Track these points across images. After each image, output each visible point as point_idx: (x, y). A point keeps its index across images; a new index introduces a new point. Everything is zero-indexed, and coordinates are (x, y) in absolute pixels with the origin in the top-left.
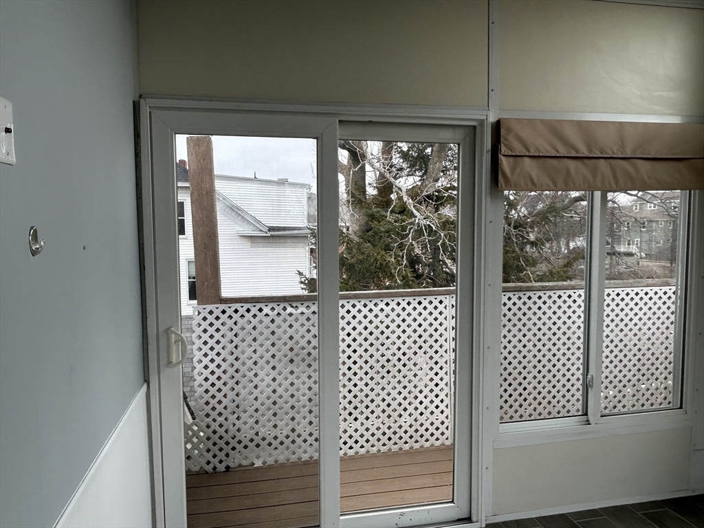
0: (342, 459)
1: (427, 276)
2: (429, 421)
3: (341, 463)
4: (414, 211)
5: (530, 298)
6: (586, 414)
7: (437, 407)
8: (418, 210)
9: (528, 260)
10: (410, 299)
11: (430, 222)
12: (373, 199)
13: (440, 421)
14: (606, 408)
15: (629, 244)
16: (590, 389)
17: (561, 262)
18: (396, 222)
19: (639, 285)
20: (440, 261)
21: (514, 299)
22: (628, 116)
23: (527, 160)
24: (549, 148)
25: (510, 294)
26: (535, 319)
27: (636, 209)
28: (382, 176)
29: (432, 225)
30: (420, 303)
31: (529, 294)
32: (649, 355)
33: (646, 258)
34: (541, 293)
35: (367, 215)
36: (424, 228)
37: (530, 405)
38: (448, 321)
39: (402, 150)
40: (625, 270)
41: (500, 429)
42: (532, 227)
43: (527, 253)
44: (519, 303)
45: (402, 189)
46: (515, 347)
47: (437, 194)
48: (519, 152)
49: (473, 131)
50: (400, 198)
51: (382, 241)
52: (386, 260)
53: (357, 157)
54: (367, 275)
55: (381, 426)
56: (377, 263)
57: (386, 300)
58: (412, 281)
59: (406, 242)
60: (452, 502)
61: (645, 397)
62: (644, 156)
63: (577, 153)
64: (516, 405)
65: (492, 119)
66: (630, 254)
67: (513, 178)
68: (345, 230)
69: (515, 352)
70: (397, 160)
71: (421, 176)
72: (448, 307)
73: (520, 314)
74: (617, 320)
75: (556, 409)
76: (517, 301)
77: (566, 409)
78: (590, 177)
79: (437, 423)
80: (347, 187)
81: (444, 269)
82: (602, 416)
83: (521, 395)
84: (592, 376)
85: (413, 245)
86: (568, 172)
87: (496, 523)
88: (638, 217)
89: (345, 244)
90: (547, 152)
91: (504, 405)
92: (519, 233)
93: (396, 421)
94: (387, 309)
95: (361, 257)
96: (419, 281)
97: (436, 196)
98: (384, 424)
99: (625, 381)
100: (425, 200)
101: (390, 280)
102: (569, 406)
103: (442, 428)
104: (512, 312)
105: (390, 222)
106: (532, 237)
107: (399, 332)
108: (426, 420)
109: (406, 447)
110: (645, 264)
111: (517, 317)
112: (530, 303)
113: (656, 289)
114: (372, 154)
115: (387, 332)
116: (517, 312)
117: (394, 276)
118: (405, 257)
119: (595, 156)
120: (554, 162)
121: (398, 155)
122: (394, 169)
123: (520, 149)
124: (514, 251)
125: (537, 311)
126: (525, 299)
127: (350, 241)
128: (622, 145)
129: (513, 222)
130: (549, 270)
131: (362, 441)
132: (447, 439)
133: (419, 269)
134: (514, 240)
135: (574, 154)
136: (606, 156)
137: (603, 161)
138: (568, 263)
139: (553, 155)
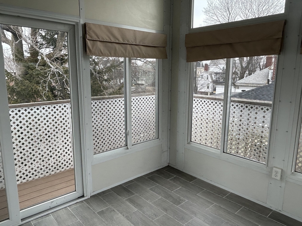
0: (19, 185)
1: (59, 96)
2: (63, 160)
3: (18, 187)
4: (50, 65)
5: (104, 102)
6: (127, 146)
7: (66, 153)
8: (52, 64)
9: (104, 87)
10: (50, 106)
11: (59, 70)
12: (28, 59)
13: (68, 159)
14: (134, 142)
15: (142, 81)
16: (128, 136)
17: (118, 88)
18: (41, 70)
19: (144, 95)
20: (65, 89)
21: (98, 103)
22: (137, 28)
23: (99, 43)
24: (107, 38)
25: (96, 101)
26: (106, 111)
27: (144, 67)
28: (32, 47)
29: (60, 72)
30: (55, 107)
31: (103, 101)
32: (148, 121)
33: (148, 86)
34: (108, 100)
35: (25, 67)
36: (56, 73)
37: (106, 146)
38: (69, 115)
39: (42, 35)
40: (141, 91)
41: (94, 157)
42: (105, 73)
43: (104, 84)
44: (100, 105)
45: (43, 54)
46: (99, 123)
47: (61, 57)
48: (95, 39)
49: (73, 27)
50: (43, 58)
51: (34, 80)
52: (37, 89)
53: (17, 36)
54: (28, 96)
55: (39, 166)
56: (33, 90)
57: (37, 107)
58: (52, 98)
59: (47, 79)
60: (75, 191)
61: (147, 136)
62: (143, 45)
63: (119, 41)
64: (101, 147)
65: (82, 22)
66: (143, 85)
67: (93, 50)
68: (13, 74)
69: (99, 125)
70: (39, 39)
71: (53, 48)
72: (68, 109)
73: (100, 109)
74: (137, 109)
75: (117, 146)
76: (99, 104)
77: (120, 145)
78: (124, 52)
79: (67, 160)
80: (12, 52)
81: (68, 92)
82: (132, 145)
83: (102, 142)
84: (128, 131)
85: (51, 81)
86: (116, 49)
87: (94, 195)
88: (144, 70)
89: (14, 81)
90: (107, 40)
91: (96, 147)
92: (100, 75)
93: (47, 163)
94: (38, 112)
95: (24, 88)
96: (55, 98)
97: (61, 58)
98: (41, 165)
99: (140, 132)
100: (55, 60)
101: (40, 98)
102: (121, 144)
103: (69, 162)
104: (97, 109)
105: (38, 70)
106: (106, 77)
107: (45, 121)
108: (62, 159)
109: (53, 173)
110: (147, 88)
111: (99, 111)
112: (104, 104)
113: (150, 96)
114: (25, 36)
115: (39, 122)
116: (99, 108)
117: (42, 96)
118: (47, 87)
119: (125, 43)
120: (110, 44)
121: (40, 37)
122: (38, 44)
123: (95, 38)
124: (98, 84)
125: (107, 107)
126: (102, 103)
127: (16, 80)
128: (135, 39)
129: (97, 71)
130: (113, 91)
131: (30, 175)
132: (72, 166)
133: (55, 93)
134: (98, 79)
135: (117, 42)
136: (130, 43)
137: (128, 46)
138: (120, 88)
139: (109, 41)
